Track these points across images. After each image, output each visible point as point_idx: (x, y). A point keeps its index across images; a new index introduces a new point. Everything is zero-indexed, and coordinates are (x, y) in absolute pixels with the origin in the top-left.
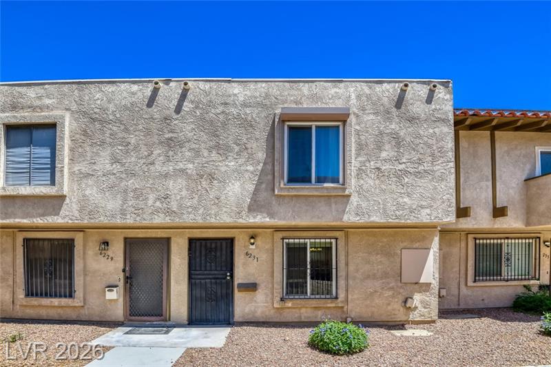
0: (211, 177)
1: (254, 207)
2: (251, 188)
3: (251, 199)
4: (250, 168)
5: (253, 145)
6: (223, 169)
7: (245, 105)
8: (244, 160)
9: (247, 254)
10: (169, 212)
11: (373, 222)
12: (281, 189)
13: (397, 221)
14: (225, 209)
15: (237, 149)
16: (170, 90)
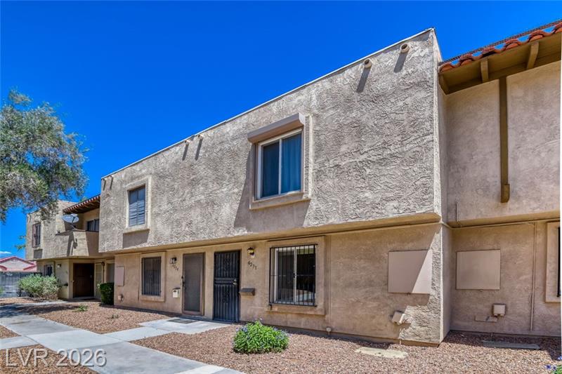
0: (213, 203)
1: (238, 223)
2: (236, 207)
3: (236, 216)
4: (236, 190)
5: (238, 170)
6: (220, 195)
7: (233, 139)
8: (232, 185)
9: (249, 263)
10: (192, 234)
11: (332, 224)
12: (253, 204)
13: (357, 220)
14: (221, 228)
15: (228, 176)
16: (193, 144)
